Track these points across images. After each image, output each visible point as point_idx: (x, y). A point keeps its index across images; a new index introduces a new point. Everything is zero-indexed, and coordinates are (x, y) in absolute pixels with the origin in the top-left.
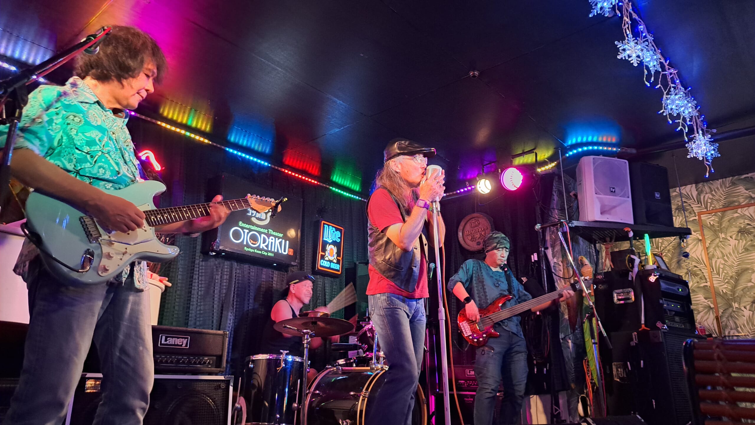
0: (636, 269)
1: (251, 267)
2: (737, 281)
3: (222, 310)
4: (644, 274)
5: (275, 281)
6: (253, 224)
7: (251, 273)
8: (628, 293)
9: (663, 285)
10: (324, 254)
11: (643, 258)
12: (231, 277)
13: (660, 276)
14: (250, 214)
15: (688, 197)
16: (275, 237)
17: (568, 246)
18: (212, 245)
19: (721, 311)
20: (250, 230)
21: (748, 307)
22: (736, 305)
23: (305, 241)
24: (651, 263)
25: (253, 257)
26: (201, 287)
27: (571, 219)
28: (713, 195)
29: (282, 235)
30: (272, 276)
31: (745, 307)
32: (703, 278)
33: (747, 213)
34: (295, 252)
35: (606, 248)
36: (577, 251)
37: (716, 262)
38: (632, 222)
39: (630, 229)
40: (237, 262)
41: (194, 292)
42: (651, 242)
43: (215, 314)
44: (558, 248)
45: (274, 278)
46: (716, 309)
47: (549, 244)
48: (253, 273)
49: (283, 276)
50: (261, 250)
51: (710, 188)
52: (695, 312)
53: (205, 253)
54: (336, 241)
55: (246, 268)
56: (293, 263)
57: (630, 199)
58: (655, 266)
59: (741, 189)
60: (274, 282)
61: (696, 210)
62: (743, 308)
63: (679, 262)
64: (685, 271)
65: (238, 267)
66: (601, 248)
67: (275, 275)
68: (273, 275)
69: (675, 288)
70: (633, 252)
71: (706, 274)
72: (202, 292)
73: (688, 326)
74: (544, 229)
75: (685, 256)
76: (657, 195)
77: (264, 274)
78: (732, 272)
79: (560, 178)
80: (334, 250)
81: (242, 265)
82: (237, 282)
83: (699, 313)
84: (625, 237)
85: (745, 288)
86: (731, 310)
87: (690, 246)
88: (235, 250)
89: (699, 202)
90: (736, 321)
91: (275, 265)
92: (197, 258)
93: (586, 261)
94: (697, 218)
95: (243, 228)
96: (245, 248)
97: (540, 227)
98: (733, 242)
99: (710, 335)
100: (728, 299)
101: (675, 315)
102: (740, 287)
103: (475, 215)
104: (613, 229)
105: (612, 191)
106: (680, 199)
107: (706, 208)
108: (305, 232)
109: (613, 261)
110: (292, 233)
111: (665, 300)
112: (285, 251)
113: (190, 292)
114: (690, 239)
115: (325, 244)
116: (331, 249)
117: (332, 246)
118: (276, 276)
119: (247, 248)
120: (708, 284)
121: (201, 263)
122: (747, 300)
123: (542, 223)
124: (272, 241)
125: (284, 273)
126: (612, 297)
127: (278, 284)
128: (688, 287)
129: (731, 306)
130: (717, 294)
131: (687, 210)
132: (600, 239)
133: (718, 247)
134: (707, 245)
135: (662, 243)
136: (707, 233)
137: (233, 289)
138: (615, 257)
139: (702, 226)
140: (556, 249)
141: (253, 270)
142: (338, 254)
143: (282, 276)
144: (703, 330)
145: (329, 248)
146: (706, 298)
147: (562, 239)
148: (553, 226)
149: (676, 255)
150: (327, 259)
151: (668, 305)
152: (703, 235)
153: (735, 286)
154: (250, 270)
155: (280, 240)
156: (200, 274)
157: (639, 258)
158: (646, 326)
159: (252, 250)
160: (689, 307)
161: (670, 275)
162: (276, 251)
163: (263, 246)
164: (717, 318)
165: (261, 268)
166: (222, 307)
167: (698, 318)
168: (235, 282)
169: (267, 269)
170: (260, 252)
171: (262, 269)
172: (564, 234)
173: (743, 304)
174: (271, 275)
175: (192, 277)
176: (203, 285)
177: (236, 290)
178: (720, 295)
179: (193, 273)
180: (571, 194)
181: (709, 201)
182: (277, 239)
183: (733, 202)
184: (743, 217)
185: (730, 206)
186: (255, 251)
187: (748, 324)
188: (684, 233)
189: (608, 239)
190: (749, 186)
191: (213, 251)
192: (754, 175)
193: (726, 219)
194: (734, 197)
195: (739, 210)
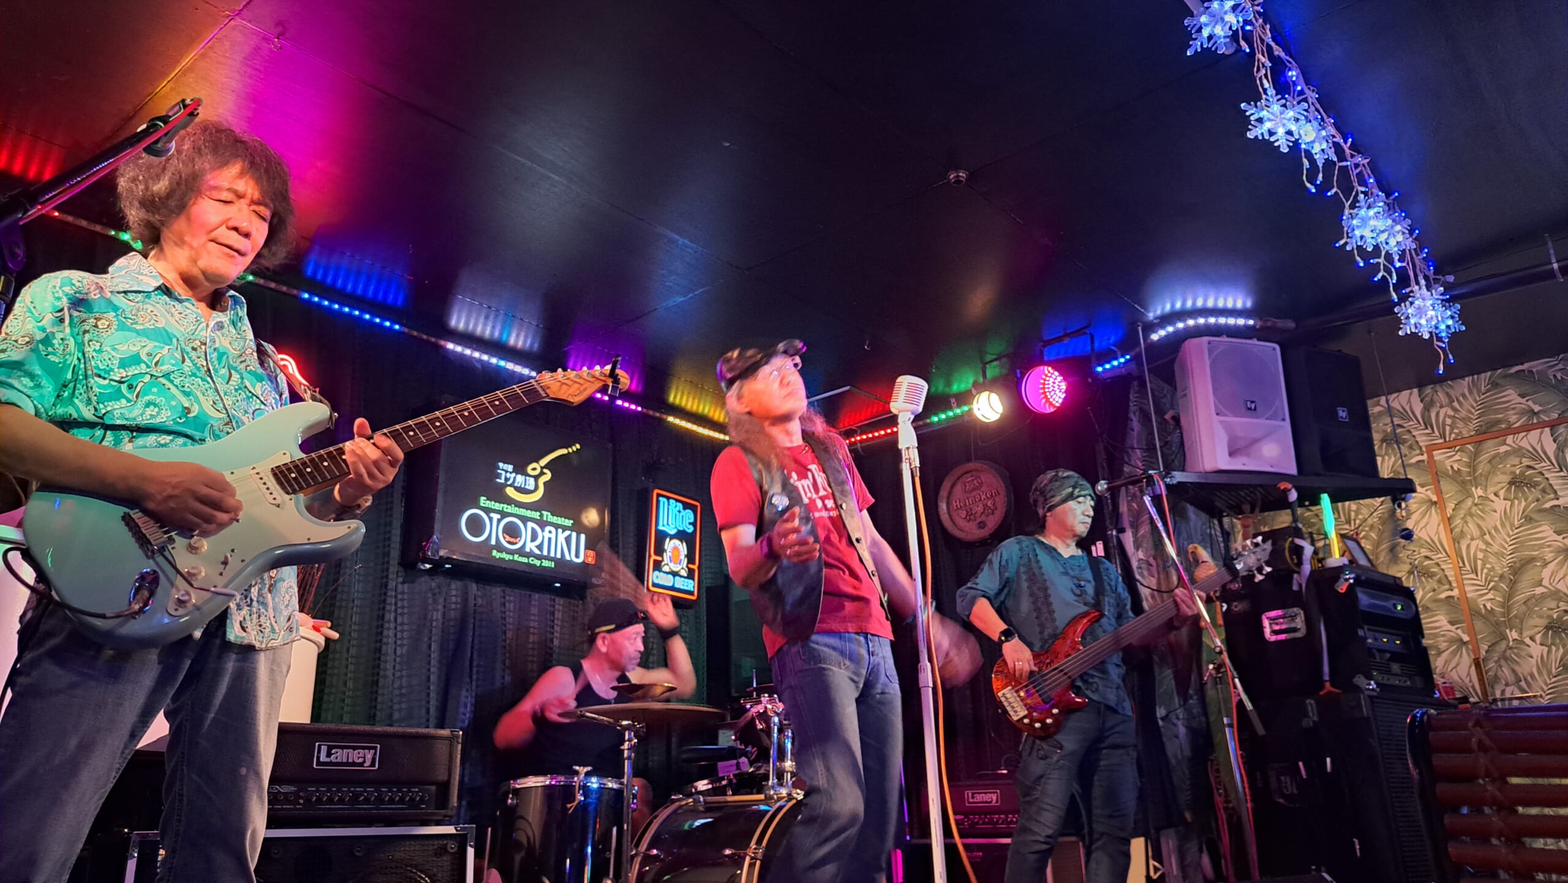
0: (1307, 568)
1: (507, 592)
2: (1513, 584)
3: (447, 685)
4: (1325, 577)
5: (558, 619)
6: (510, 501)
7: (507, 604)
8: (1293, 618)
9: (1364, 599)
10: (660, 559)
11: (1320, 544)
12: (464, 615)
13: (1357, 582)
14: (502, 481)
15: (1404, 416)
16: (557, 526)
17: (1165, 524)
18: (423, 549)
19: (1484, 647)
20: (504, 515)
21: (1538, 638)
22: (1513, 635)
23: (620, 533)
24: (1336, 553)
25: (512, 569)
26: (402, 639)
27: (1169, 468)
28: (1455, 410)
29: (572, 522)
30: (552, 609)
31: (1532, 639)
32: (1444, 580)
33: (1525, 444)
34: (599, 557)
35: (1245, 526)
36: (1184, 535)
37: (1468, 546)
38: (1293, 470)
39: (1289, 486)
40: (477, 582)
41: (387, 650)
42: (1335, 510)
43: (432, 694)
44: (1144, 529)
45: (556, 612)
46: (1474, 645)
47: (1126, 521)
48: (512, 605)
49: (576, 609)
50: (528, 555)
51: (1448, 395)
52: (1432, 652)
53: (409, 565)
54: (684, 531)
55: (495, 594)
56: (594, 579)
57: (1287, 424)
58: (1345, 561)
59: (1511, 395)
60: (556, 622)
61: (1423, 441)
62: (1528, 641)
63: (1393, 549)
64: (1407, 567)
65: (479, 594)
66: (1233, 526)
67: (557, 606)
68: (554, 606)
69: (1389, 604)
70: (1298, 533)
71: (1450, 574)
73: (1419, 682)
74: (1114, 491)
75: (1403, 537)
76: (1342, 413)
77: (535, 606)
78: (1501, 567)
79: (1143, 384)
80: (681, 549)
81: (488, 588)
82: (477, 623)
83: (1440, 653)
84: (1281, 503)
85: (1531, 598)
86: (1503, 645)
87: (1414, 517)
88: (474, 557)
89: (1427, 424)
90: (1517, 668)
91: (558, 585)
92: (391, 576)
93: (1204, 554)
94: (1425, 457)
95: (488, 511)
96: (494, 553)
97: (1106, 486)
98: (1500, 504)
99: (1465, 699)
100: (1497, 624)
101: (1390, 660)
102: (1520, 597)
103: (971, 465)
104: (1255, 486)
105: (1250, 409)
106: (1388, 420)
107: (1443, 436)
108: (620, 514)
110: (592, 517)
111: (1369, 630)
112: (577, 556)
113: (379, 650)
114: (1414, 501)
115: (661, 537)
116: (676, 548)
117: (676, 542)
118: (561, 608)
119: (498, 551)
120: (1455, 593)
121: (400, 587)
122: (1536, 623)
123: (1110, 479)
124: (550, 535)
125: (576, 602)
126: (1261, 628)
127: (565, 624)
128: (1414, 600)
129: (1504, 637)
130: (1474, 612)
131: (1405, 441)
132: (1231, 507)
133: (1471, 515)
134: (1449, 512)
135: (1357, 512)
136: (1448, 488)
137: (471, 639)
139: (1436, 475)
140: (1142, 532)
141: (512, 598)
142: (690, 558)
143: (572, 608)
144: (1450, 690)
145: (669, 545)
146: (1452, 623)
147: (1153, 511)
148: (1134, 483)
149: (1386, 534)
150: (666, 569)
151: (1375, 639)
152: (1439, 492)
153: (1509, 596)
154: (504, 597)
155: (567, 533)
156: (399, 611)
157: (1313, 543)
158: (1332, 685)
159: (508, 557)
160: (1419, 643)
161: (1375, 577)
162: (559, 556)
163: (531, 546)
164: (1477, 663)
165: (528, 593)
167: (1438, 663)
168: (474, 624)
169: (541, 595)
170: (525, 560)
171: (530, 596)
172: (1157, 500)
173: (1527, 633)
174: (549, 608)
175: (382, 619)
176: (405, 635)
177: (476, 641)
178: (1480, 614)
179: (384, 608)
180: (1167, 417)
181: (1449, 421)
182: (560, 531)
183: (1499, 421)
184: (1518, 452)
185: (1490, 431)
186: (516, 557)
187: (1540, 672)
188: (1400, 489)
189: (1247, 507)
190: (1525, 388)
191: (426, 560)
192: (1535, 365)
193: (1484, 457)
194: (1497, 411)
195: (1510, 439)
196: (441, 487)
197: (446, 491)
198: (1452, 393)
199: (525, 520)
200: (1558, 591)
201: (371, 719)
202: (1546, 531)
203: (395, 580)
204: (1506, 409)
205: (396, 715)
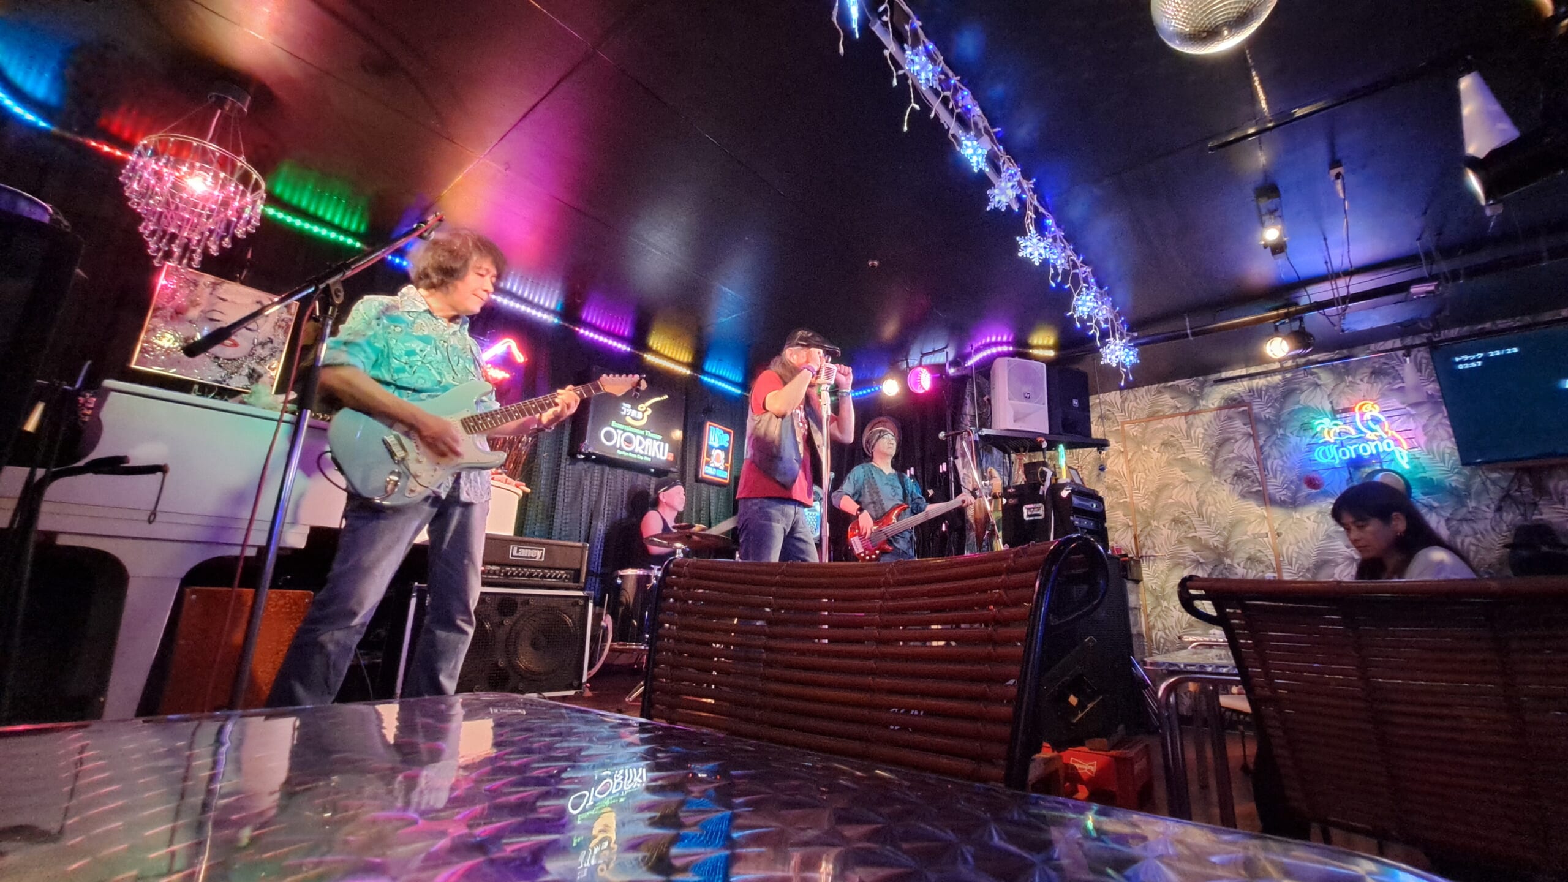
0: (1047, 483)
1: (626, 473)
2: (1157, 497)
3: (591, 519)
4: (1057, 488)
6: (628, 425)
7: (624, 479)
8: (1038, 509)
9: (1076, 501)
10: (709, 459)
11: (1056, 471)
12: (602, 482)
13: (1073, 491)
14: (623, 413)
15: (1111, 405)
16: (653, 439)
17: (972, 457)
18: (579, 447)
19: (1139, 529)
20: (624, 431)
21: (1167, 525)
22: (1155, 523)
23: (688, 445)
24: (1064, 476)
25: (627, 461)
26: (568, 493)
27: (982, 427)
28: (1137, 404)
29: (662, 436)
31: (1164, 526)
32: (1121, 493)
33: (1171, 424)
34: (675, 457)
35: (1021, 459)
36: (990, 462)
37: (1137, 476)
38: (1047, 432)
39: (1044, 439)
40: (608, 467)
41: (559, 499)
42: (1066, 453)
43: (583, 524)
46: (1135, 526)
47: (959, 454)
50: (637, 454)
51: (1135, 395)
52: (1110, 530)
53: (572, 455)
54: (723, 446)
55: (619, 474)
56: (672, 469)
57: (1046, 406)
58: (1069, 480)
59: (1167, 397)
61: (1120, 419)
62: (1162, 527)
63: (1096, 476)
64: (1101, 485)
65: (610, 472)
66: (1015, 459)
69: (1089, 504)
70: (1045, 464)
71: (1126, 490)
72: (569, 500)
75: (1103, 470)
76: (1075, 403)
77: (640, 481)
78: (1152, 488)
79: (972, 381)
80: (721, 455)
81: (614, 469)
83: (1114, 531)
84: (1037, 448)
85: (1166, 505)
86: (1149, 528)
88: (607, 453)
89: (1123, 410)
90: (1155, 541)
91: (653, 470)
92: (562, 461)
94: (1118, 428)
95: (616, 429)
96: (619, 452)
97: (945, 434)
98: (1155, 455)
99: (1126, 555)
100: (1148, 517)
102: (1160, 504)
104: (1026, 439)
105: (1026, 397)
106: (1099, 407)
107: (1130, 417)
108: (688, 434)
109: (1026, 473)
110: (673, 435)
111: (1077, 517)
112: (663, 456)
113: (555, 499)
114: (1109, 451)
115: (710, 448)
116: (718, 454)
117: (718, 451)
119: (621, 451)
120: (1128, 500)
121: (568, 467)
122: (1167, 518)
124: (650, 444)
126: (1022, 513)
128: (1103, 503)
129: (1150, 524)
130: (1137, 511)
131: (1109, 419)
132: (1014, 449)
133: (1140, 460)
134: (1130, 457)
135: (1082, 455)
136: (1130, 445)
137: (604, 495)
138: (1030, 469)
139: (1124, 437)
140: (965, 460)
141: (628, 476)
142: (726, 460)
144: (1117, 550)
145: (714, 452)
146: (1125, 516)
150: (711, 465)
151: (1080, 522)
152: (1125, 447)
153: (1155, 503)
154: (623, 475)
155: (659, 442)
156: (567, 479)
157: (1052, 470)
159: (626, 454)
160: (1103, 525)
161: (1084, 489)
162: (653, 455)
163: (638, 449)
164: (1135, 538)
165: (637, 474)
166: (592, 516)
167: (1112, 536)
168: (607, 488)
169: (643, 475)
170: (634, 456)
173: (1161, 523)
175: (557, 482)
176: (570, 492)
177: (606, 497)
178: (1139, 512)
179: (558, 477)
180: (985, 398)
181: (1134, 409)
182: (655, 442)
183: (1158, 412)
184: (1167, 428)
185: (1154, 416)
186: (631, 455)
187: (1166, 543)
188: (1102, 444)
189: (1022, 449)
190: (1174, 394)
191: (581, 453)
192: (1181, 382)
193: (1149, 430)
194: (1159, 406)
195: (1164, 421)
196: (591, 415)
197: (593, 417)
198: (1137, 394)
199: (635, 434)
200: (1179, 502)
201: (549, 535)
202: (1177, 471)
203: (565, 462)
204: (1163, 405)
205: (563, 533)
